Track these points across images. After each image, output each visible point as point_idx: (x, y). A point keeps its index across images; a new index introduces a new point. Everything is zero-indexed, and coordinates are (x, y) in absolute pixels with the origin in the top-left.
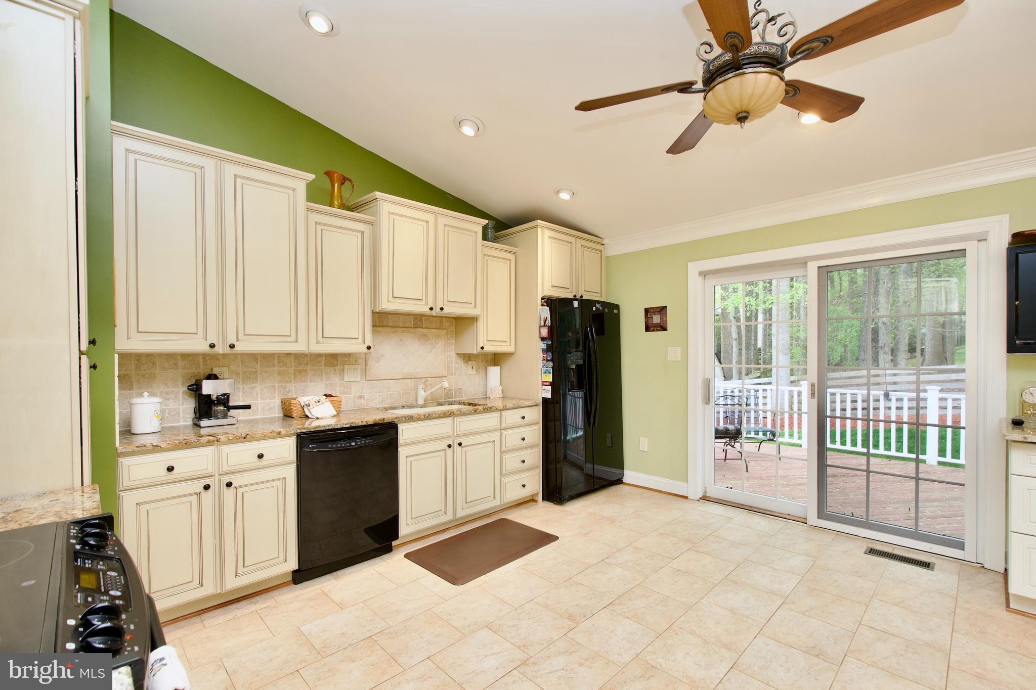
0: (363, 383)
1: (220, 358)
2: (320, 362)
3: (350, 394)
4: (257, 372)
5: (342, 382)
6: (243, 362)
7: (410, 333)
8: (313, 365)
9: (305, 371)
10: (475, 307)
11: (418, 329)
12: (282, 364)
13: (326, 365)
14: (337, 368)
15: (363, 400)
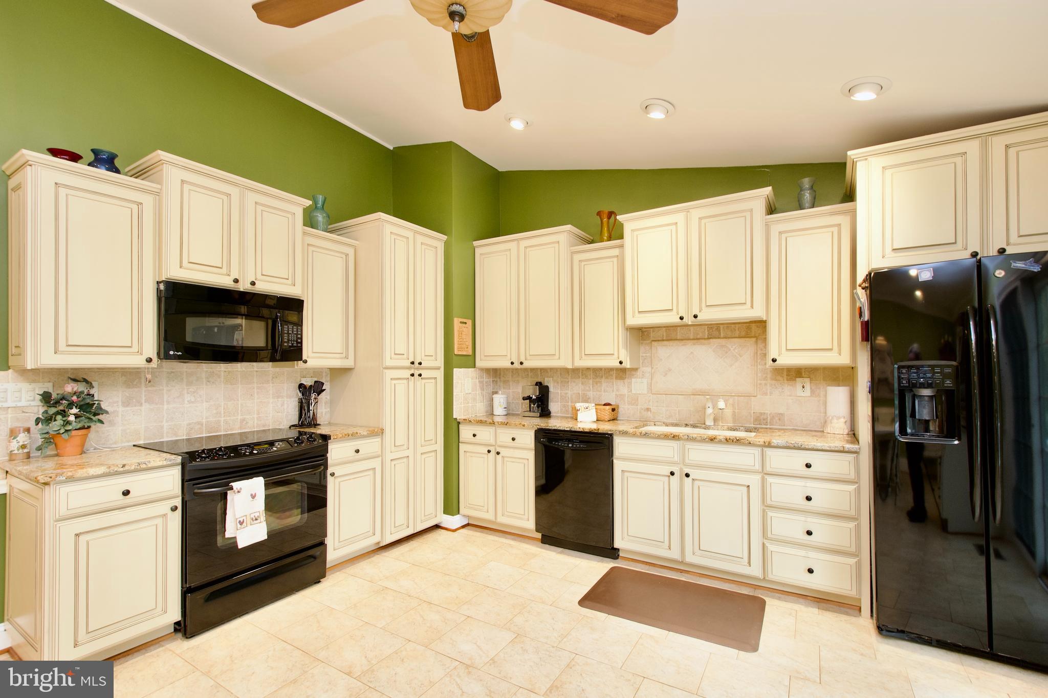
0: (650, 396)
1: (549, 371)
2: (612, 375)
3: (637, 405)
4: (568, 382)
5: (630, 393)
6: (561, 374)
7: (704, 344)
8: (607, 378)
9: (600, 382)
10: (752, 307)
11: (711, 340)
12: (584, 376)
13: (616, 378)
14: (626, 381)
15: (649, 412)
